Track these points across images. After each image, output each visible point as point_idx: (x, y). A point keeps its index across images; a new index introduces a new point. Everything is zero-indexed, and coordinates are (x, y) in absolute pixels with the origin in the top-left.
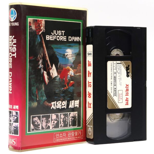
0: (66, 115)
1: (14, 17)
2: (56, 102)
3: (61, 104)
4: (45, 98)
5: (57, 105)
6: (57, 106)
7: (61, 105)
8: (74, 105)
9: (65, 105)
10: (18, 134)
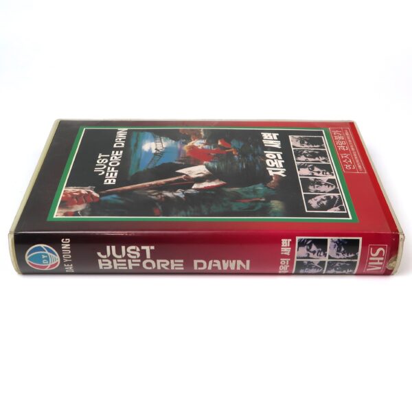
0: (298, 153)
1: (47, 252)
2: (268, 169)
3: (273, 160)
4: (260, 187)
5: (275, 167)
6: (277, 166)
7: (275, 160)
8: (274, 140)
9: (276, 154)
10: (358, 240)
